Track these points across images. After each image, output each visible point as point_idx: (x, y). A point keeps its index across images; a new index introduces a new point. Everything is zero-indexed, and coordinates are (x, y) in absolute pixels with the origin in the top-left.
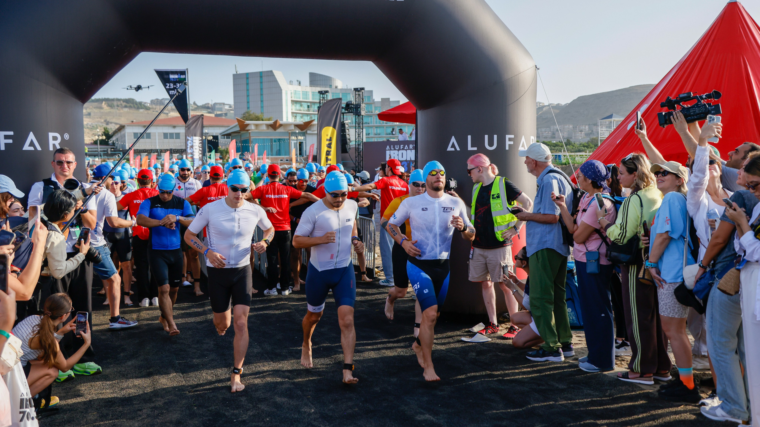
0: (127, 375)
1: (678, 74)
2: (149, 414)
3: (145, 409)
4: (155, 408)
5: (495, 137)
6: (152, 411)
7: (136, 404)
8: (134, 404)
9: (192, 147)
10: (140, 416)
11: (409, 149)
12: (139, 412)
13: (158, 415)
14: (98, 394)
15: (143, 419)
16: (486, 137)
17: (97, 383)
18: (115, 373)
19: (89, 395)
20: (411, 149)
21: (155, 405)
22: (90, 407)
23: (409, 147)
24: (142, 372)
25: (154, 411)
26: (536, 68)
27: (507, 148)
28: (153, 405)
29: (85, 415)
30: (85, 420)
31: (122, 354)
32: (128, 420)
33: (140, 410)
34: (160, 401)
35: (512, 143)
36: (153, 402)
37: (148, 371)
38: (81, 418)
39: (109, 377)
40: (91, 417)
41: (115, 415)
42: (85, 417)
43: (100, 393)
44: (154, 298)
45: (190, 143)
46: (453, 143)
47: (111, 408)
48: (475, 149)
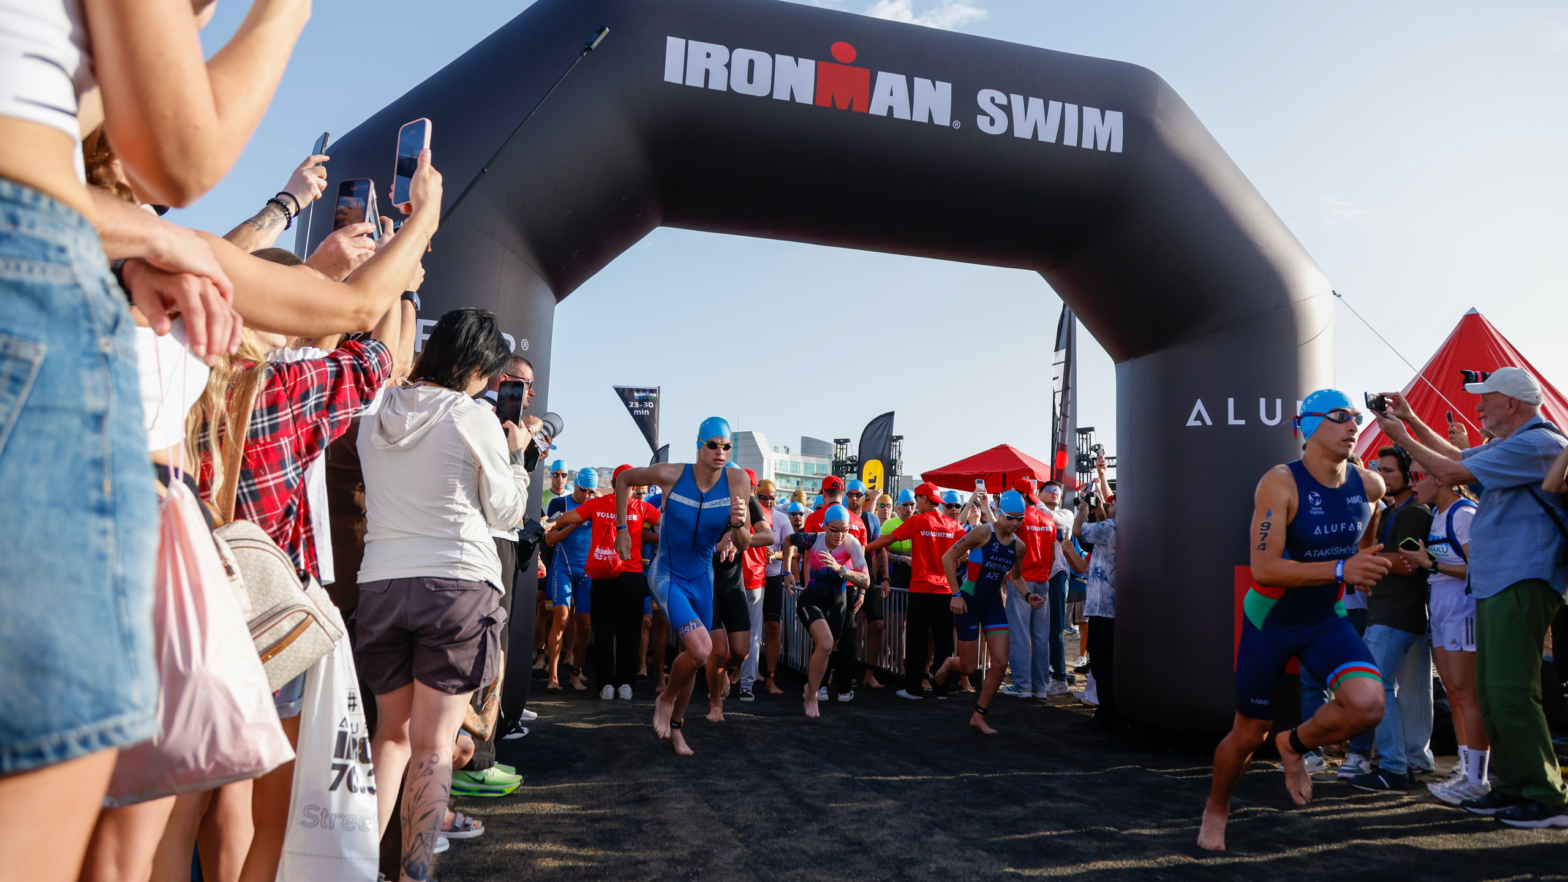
2: (667, 872)
4: (672, 861)
5: (1279, 402)
6: (670, 867)
10: (646, 874)
12: (641, 867)
14: (548, 823)
15: (656, 880)
16: (1262, 401)
17: (544, 805)
18: (575, 792)
19: (531, 824)
21: (673, 856)
24: (625, 794)
25: (675, 867)
26: (1335, 294)
28: (668, 855)
29: (528, 861)
30: (530, 871)
31: (580, 764)
34: (682, 848)
37: (637, 793)
38: (522, 866)
39: (565, 797)
41: (591, 867)
42: (530, 864)
43: (552, 823)
44: (624, 685)
46: (1199, 414)
48: (1242, 422)
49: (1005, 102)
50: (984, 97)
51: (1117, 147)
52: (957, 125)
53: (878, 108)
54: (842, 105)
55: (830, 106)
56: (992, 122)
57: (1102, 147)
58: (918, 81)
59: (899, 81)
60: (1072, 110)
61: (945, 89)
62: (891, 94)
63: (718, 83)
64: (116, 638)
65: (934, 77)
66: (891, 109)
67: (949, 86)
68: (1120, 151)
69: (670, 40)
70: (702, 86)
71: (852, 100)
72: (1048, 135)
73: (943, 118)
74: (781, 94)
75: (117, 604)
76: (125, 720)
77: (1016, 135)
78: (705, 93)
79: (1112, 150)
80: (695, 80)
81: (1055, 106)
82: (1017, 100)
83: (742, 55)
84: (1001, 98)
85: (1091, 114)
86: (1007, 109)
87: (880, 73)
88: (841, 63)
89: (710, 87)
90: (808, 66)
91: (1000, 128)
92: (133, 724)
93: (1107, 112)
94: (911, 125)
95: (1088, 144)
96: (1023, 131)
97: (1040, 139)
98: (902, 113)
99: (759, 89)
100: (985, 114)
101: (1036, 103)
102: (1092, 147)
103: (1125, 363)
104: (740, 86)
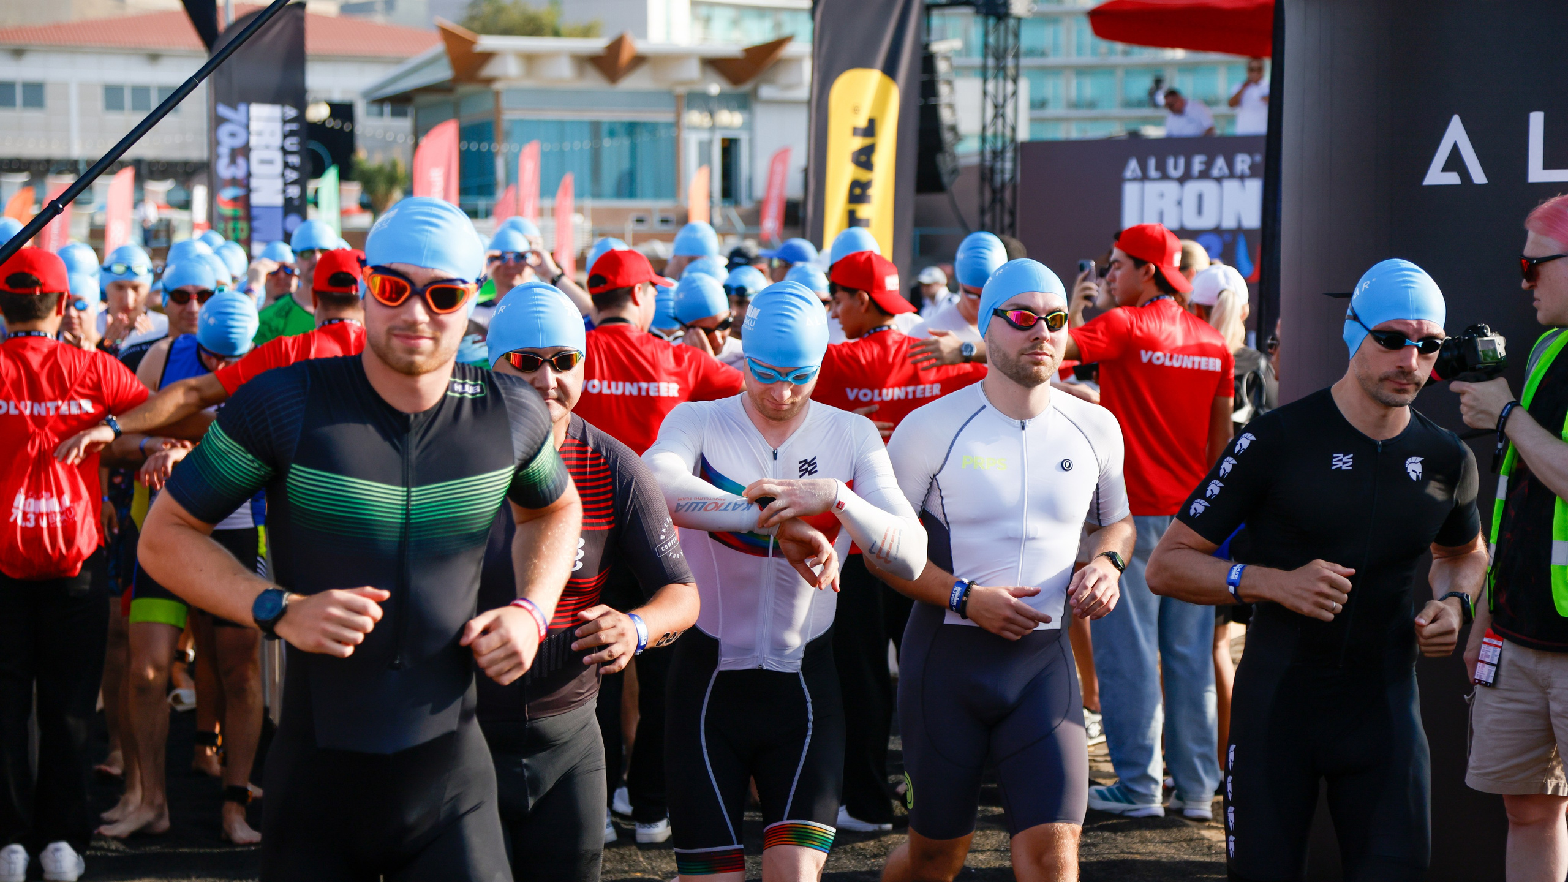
9: (245, 151)
11: (1232, 175)
20: (1242, 177)
23: (1230, 164)
44: (52, 845)
45: (233, 135)
46: (1455, 150)
48: (1563, 176)
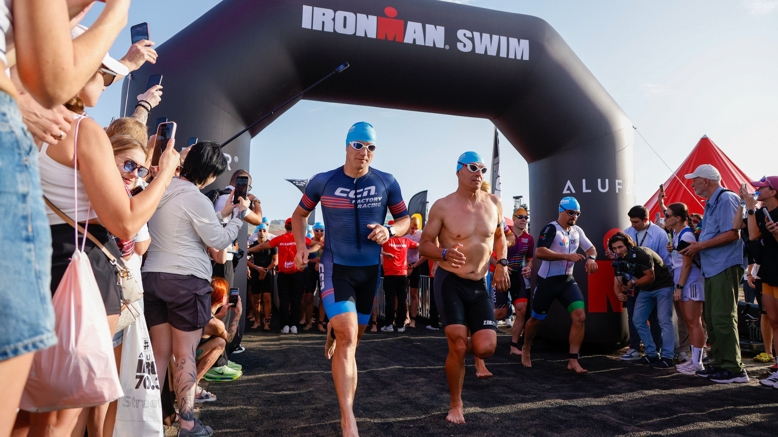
0: (279, 380)
1: (670, 187)
2: (313, 415)
3: (306, 410)
4: (316, 409)
5: (607, 181)
6: (315, 412)
7: (295, 405)
8: (293, 405)
13: (323, 416)
14: (255, 393)
15: (308, 419)
16: (599, 180)
18: (268, 378)
22: (249, 404)
26: (634, 127)
27: (617, 192)
30: (246, 416)
32: (292, 419)
33: (302, 411)
35: (620, 187)
36: (313, 404)
37: (299, 378)
40: (252, 414)
41: (276, 413)
42: (246, 413)
43: (257, 393)
44: (293, 326)
46: (569, 186)
47: (271, 407)
48: (590, 191)
49: (471, 36)
50: (460, 34)
51: (526, 57)
52: (447, 47)
53: (408, 39)
54: (391, 38)
55: (384, 38)
56: (465, 46)
57: (519, 58)
58: (427, 26)
59: (418, 26)
60: (504, 39)
61: (441, 30)
62: (415, 33)
63: (329, 28)
64: (38, 299)
65: (436, 24)
66: (414, 40)
67: (443, 28)
68: (528, 59)
69: (305, 7)
70: (321, 30)
71: (395, 36)
72: (492, 52)
73: (440, 44)
74: (360, 33)
75: (37, 283)
76: (44, 337)
77: (476, 52)
78: (322, 33)
79: (524, 59)
80: (317, 27)
81: (495, 38)
82: (477, 35)
83: (341, 14)
84: (469, 34)
85: (513, 41)
86: (472, 39)
87: (409, 23)
88: (390, 18)
89: (325, 30)
90: (373, 19)
91: (468, 49)
92: (48, 338)
93: (521, 40)
94: (425, 47)
95: (512, 56)
96: (480, 50)
97: (488, 54)
98: (420, 42)
99: (349, 31)
100: (461, 42)
101: (486, 36)
102: (513, 57)
103: (532, 163)
104: (340, 30)
